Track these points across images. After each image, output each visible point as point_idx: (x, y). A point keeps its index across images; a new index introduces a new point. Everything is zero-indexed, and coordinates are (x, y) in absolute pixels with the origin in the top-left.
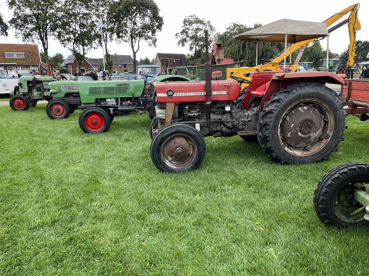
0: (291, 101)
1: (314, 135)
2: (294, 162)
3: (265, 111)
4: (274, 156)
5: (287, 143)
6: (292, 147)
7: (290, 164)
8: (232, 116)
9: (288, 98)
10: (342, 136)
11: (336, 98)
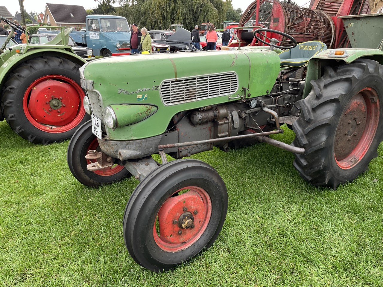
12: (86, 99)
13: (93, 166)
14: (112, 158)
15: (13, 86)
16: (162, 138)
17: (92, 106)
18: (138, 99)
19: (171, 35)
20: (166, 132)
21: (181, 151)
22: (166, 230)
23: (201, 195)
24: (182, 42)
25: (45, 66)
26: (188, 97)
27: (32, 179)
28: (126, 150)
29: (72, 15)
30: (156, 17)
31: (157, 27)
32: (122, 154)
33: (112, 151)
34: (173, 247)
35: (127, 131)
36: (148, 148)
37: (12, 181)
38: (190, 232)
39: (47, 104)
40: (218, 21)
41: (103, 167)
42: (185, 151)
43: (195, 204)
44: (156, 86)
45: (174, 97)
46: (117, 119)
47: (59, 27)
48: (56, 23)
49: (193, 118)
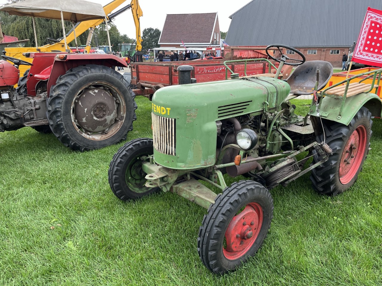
0: (80, 85)
1: (109, 118)
2: (95, 147)
3: (52, 96)
4: (72, 144)
5: (84, 129)
6: (90, 132)
7: (90, 149)
8: (13, 105)
9: (76, 81)
10: (134, 116)
11: (123, 80)
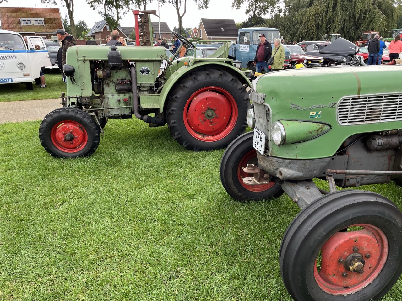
12: (250, 112)
13: (249, 180)
14: (270, 175)
15: (178, 96)
16: (329, 161)
17: (257, 120)
18: (311, 116)
19: (325, 46)
20: (335, 155)
21: (348, 180)
22: (329, 267)
23: (377, 236)
24: (339, 54)
25: (206, 78)
26: (370, 118)
27: (185, 182)
28: (287, 169)
29: (222, 29)
30: (309, 26)
31: (308, 37)
32: (283, 173)
33: (272, 168)
34: (332, 289)
35: (293, 149)
36: (311, 171)
37: (169, 181)
38: (356, 276)
39: (203, 113)
40: (385, 29)
41: (260, 182)
42: (353, 179)
43: (369, 246)
44: (333, 103)
45: (352, 116)
46: (286, 135)
47: (209, 40)
48: (207, 37)
49: (371, 142)
